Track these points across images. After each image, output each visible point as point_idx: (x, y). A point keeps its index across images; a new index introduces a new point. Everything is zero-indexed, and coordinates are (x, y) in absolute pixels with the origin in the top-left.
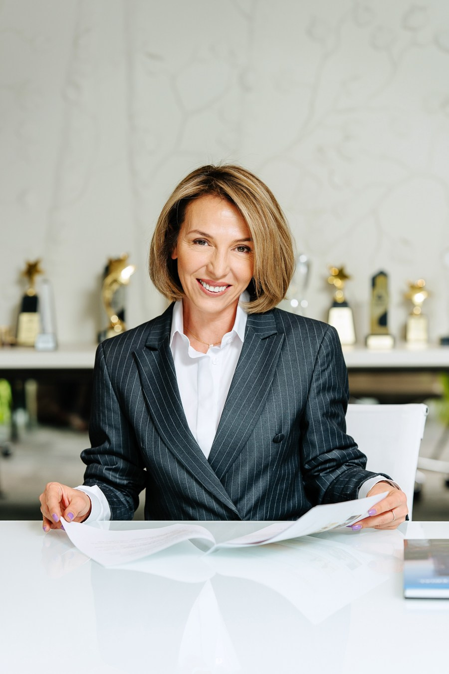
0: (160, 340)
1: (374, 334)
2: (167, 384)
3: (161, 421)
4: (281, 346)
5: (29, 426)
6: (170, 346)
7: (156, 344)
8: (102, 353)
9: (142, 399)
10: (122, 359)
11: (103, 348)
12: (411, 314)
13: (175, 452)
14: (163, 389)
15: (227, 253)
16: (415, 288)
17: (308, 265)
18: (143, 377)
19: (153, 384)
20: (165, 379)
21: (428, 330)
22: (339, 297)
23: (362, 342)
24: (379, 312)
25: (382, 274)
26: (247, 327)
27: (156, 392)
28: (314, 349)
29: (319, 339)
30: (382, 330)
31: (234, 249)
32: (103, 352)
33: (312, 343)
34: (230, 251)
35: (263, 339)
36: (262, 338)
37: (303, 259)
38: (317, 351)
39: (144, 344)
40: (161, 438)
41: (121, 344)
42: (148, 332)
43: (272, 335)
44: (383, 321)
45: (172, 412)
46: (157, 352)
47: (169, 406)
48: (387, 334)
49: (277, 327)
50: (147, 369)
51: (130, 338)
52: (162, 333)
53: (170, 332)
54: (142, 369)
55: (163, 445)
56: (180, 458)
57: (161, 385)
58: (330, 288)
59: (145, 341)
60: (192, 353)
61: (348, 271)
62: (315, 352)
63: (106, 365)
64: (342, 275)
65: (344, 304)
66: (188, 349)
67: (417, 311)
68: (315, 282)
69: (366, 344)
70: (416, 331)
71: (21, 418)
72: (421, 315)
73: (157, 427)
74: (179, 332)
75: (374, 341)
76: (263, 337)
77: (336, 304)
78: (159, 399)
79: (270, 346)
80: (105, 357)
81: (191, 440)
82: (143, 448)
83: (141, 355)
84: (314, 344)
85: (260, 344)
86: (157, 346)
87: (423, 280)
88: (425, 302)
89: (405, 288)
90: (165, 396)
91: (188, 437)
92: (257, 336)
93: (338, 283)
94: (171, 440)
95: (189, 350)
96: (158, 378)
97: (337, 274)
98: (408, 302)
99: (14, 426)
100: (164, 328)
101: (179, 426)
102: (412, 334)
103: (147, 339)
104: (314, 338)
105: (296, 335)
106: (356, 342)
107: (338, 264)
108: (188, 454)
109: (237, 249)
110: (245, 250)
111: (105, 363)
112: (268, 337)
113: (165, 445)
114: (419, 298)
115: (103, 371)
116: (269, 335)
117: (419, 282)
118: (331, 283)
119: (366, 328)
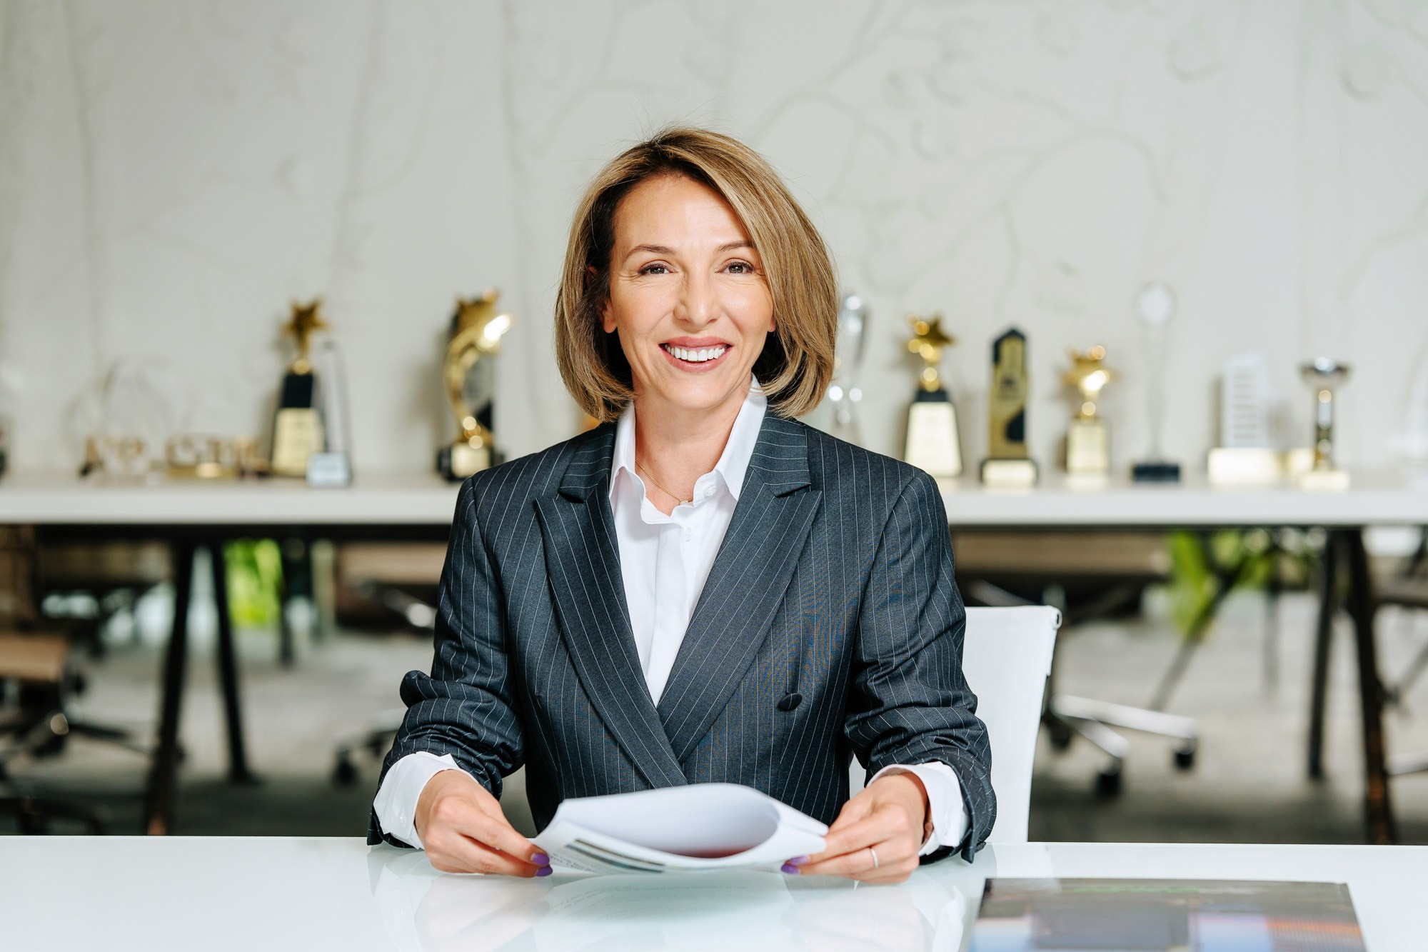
0: (590, 481)
1: (996, 457)
2: (601, 574)
3: (584, 649)
4: (813, 516)
5: (317, 633)
6: (610, 496)
7: (580, 488)
8: (471, 496)
9: (547, 598)
10: (510, 510)
11: (474, 486)
12: (1077, 417)
13: (606, 712)
14: (591, 584)
15: (708, 277)
16: (1085, 363)
17: (864, 317)
18: (551, 555)
19: (570, 570)
20: (597, 562)
21: (1109, 447)
22: (930, 379)
23: (973, 472)
24: (1008, 410)
25: (1014, 335)
26: (749, 469)
27: (576, 587)
28: (878, 519)
29: (889, 500)
30: (1013, 449)
31: (721, 271)
32: (472, 493)
33: (875, 508)
34: (715, 274)
35: (779, 497)
36: (777, 493)
37: (854, 303)
38: (884, 523)
39: (557, 487)
40: (580, 681)
41: (511, 481)
42: (567, 463)
43: (798, 490)
44: (1015, 430)
45: (609, 633)
46: (583, 505)
47: (603, 622)
48: (1023, 458)
49: (810, 471)
50: (560, 539)
51: (529, 471)
52: (595, 468)
53: (611, 466)
54: (550, 538)
55: (585, 697)
56: (614, 726)
57: (587, 575)
58: (914, 362)
59: (559, 480)
60: (650, 514)
61: (948, 328)
62: (879, 525)
63: (477, 518)
64: (935, 335)
65: (940, 395)
66: (640, 505)
67: (1088, 409)
68: (881, 349)
69: (981, 477)
70: (1086, 452)
71: (301, 615)
72: (1096, 419)
73: (575, 661)
74: (627, 468)
75: (995, 472)
76: (780, 492)
77: (923, 395)
78: (582, 603)
79: (791, 513)
80: (476, 504)
81: (641, 695)
82: (540, 697)
83: (550, 511)
84: (878, 510)
85: (773, 507)
86: (582, 495)
87: (1101, 347)
88: (1104, 391)
89: (1066, 363)
90: (595, 600)
91: (637, 688)
92: (768, 488)
93: (928, 351)
94: (602, 689)
95: (643, 506)
96: (582, 559)
97: (924, 332)
98: (1071, 393)
99: (285, 631)
100: (598, 455)
101: (621, 665)
102: (1078, 458)
103: (564, 477)
104: (880, 497)
105: (844, 490)
106: (963, 472)
107: (926, 312)
108: (632, 720)
109: (727, 270)
110: (744, 269)
111: (475, 515)
112: (791, 493)
113: (588, 697)
114: (1093, 382)
115: (469, 530)
116: (793, 487)
117: (1092, 351)
118: (914, 351)
119: (981, 444)
